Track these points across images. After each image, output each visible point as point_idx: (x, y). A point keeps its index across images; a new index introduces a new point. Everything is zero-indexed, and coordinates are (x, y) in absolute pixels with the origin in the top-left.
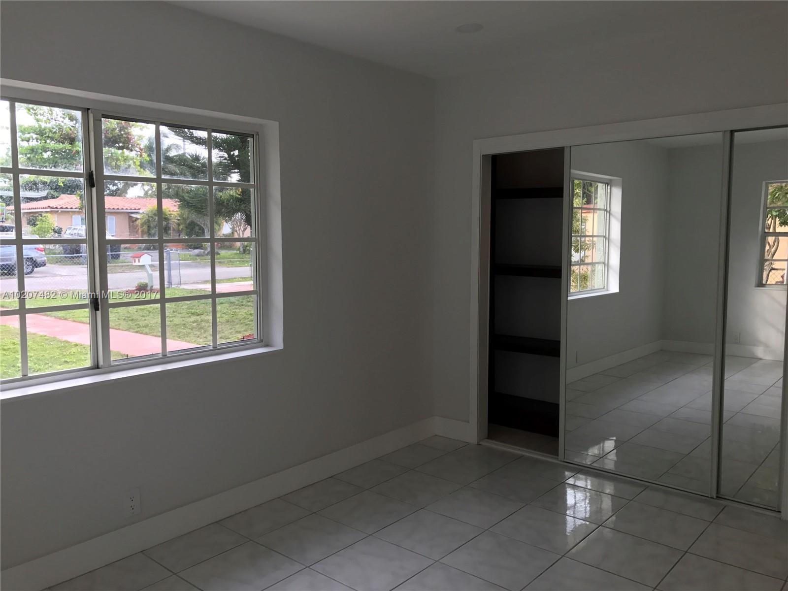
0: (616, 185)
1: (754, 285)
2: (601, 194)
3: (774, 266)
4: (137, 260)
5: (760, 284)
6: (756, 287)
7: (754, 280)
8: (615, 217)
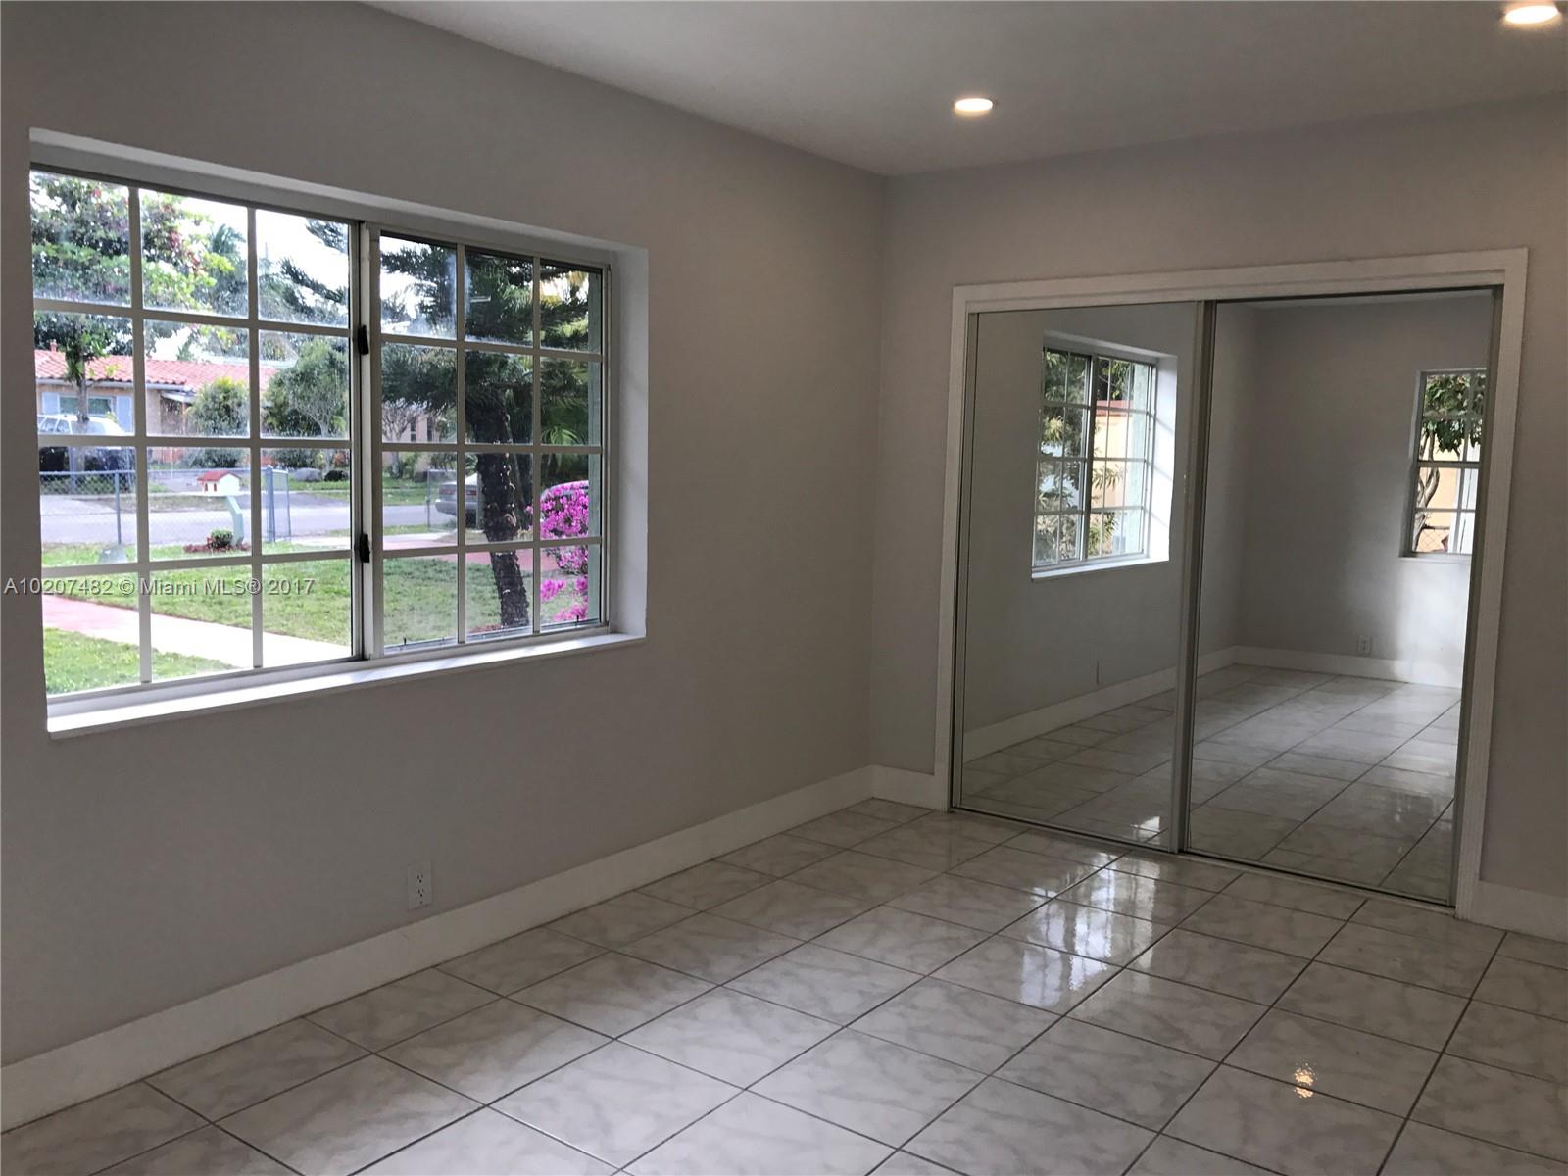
0: (1168, 369)
1: (1398, 554)
2: (1140, 384)
3: (1428, 522)
4: (210, 486)
5: (1409, 551)
6: (1400, 556)
7: (1397, 545)
8: (1164, 426)
